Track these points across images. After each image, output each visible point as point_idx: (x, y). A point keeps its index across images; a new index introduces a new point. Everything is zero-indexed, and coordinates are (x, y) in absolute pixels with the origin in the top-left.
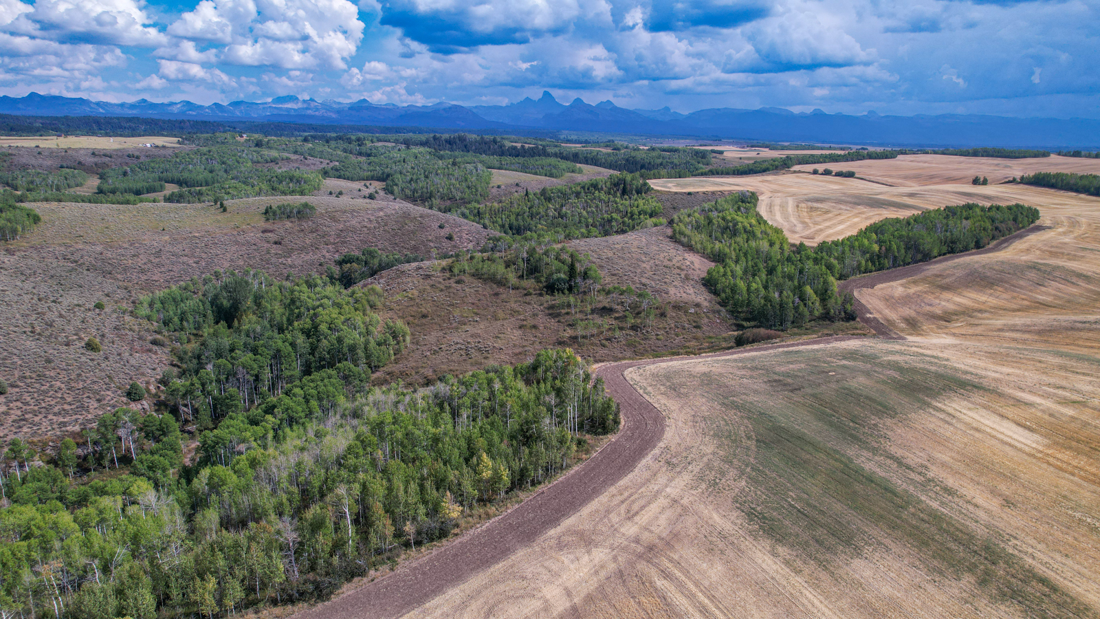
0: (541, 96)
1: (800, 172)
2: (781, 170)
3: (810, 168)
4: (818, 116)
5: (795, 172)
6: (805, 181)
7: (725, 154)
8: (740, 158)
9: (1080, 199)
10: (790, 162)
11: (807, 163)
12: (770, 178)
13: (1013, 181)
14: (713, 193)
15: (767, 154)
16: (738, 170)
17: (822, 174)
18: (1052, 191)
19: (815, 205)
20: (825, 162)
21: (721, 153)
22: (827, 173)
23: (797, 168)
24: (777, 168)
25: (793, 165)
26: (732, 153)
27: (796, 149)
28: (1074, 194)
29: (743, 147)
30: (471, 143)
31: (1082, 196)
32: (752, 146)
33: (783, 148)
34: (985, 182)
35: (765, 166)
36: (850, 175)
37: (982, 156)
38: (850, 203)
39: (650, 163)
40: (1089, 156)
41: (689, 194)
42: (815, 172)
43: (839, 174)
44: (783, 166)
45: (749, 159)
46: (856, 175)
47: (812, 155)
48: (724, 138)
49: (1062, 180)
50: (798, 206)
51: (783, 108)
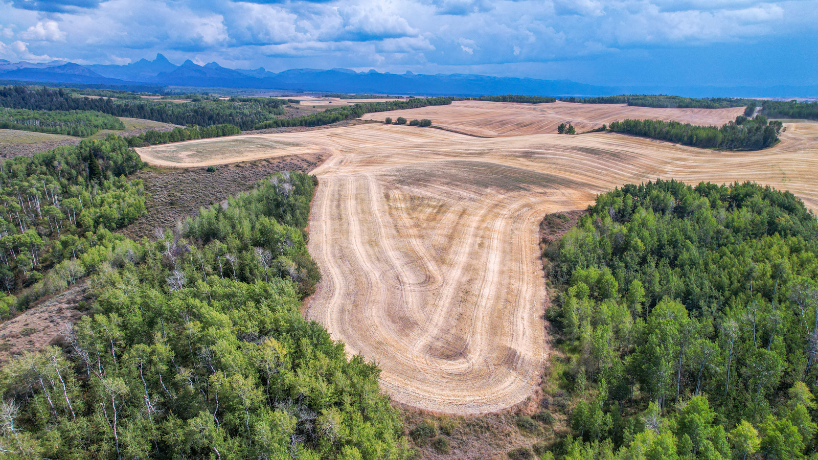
0: (155, 58)
1: (371, 121)
2: (351, 119)
3: (382, 116)
4: (373, 75)
5: (366, 122)
6: (379, 133)
7: (301, 103)
8: (314, 107)
9: (677, 149)
10: (359, 110)
11: (376, 111)
12: (339, 130)
13: (602, 129)
14: (254, 164)
15: (338, 102)
16: (306, 121)
17: (396, 124)
18: (648, 140)
19: (418, 191)
20: (393, 110)
21: (298, 102)
22: (401, 122)
23: (367, 116)
24: (346, 117)
25: (363, 113)
26: (307, 102)
27: (362, 98)
28: (671, 144)
29: (319, 97)
30: (31, 95)
31: (678, 145)
32: (326, 96)
33: (351, 98)
34: (571, 131)
35: (334, 115)
36: (426, 124)
37: (510, 102)
38: (471, 182)
39: (218, 114)
40: (580, 102)
41: (210, 170)
42: (388, 122)
43: (414, 124)
44: (352, 115)
45: (321, 107)
46: (433, 124)
47: (378, 103)
48: (306, 91)
49: (655, 129)
50: (387, 196)
51: (350, 69)
